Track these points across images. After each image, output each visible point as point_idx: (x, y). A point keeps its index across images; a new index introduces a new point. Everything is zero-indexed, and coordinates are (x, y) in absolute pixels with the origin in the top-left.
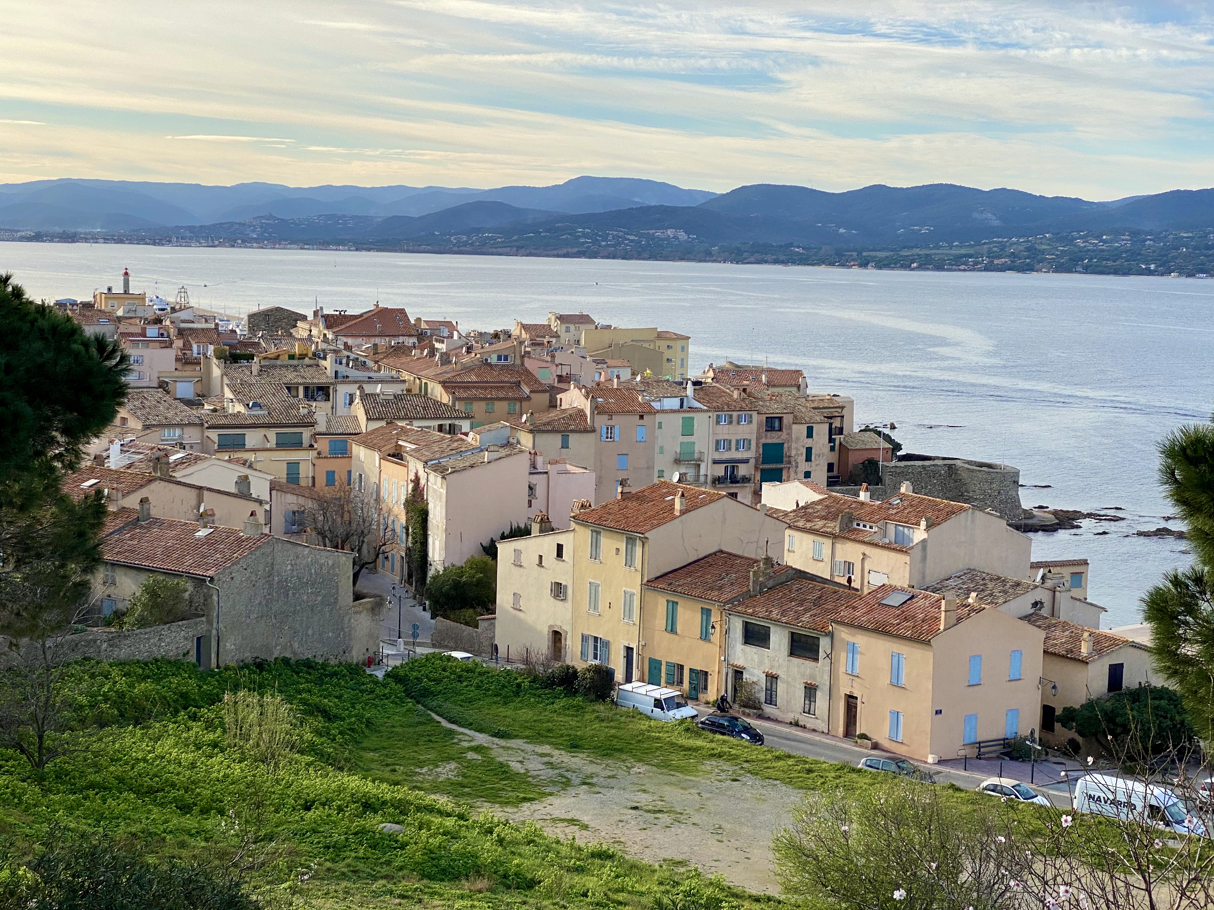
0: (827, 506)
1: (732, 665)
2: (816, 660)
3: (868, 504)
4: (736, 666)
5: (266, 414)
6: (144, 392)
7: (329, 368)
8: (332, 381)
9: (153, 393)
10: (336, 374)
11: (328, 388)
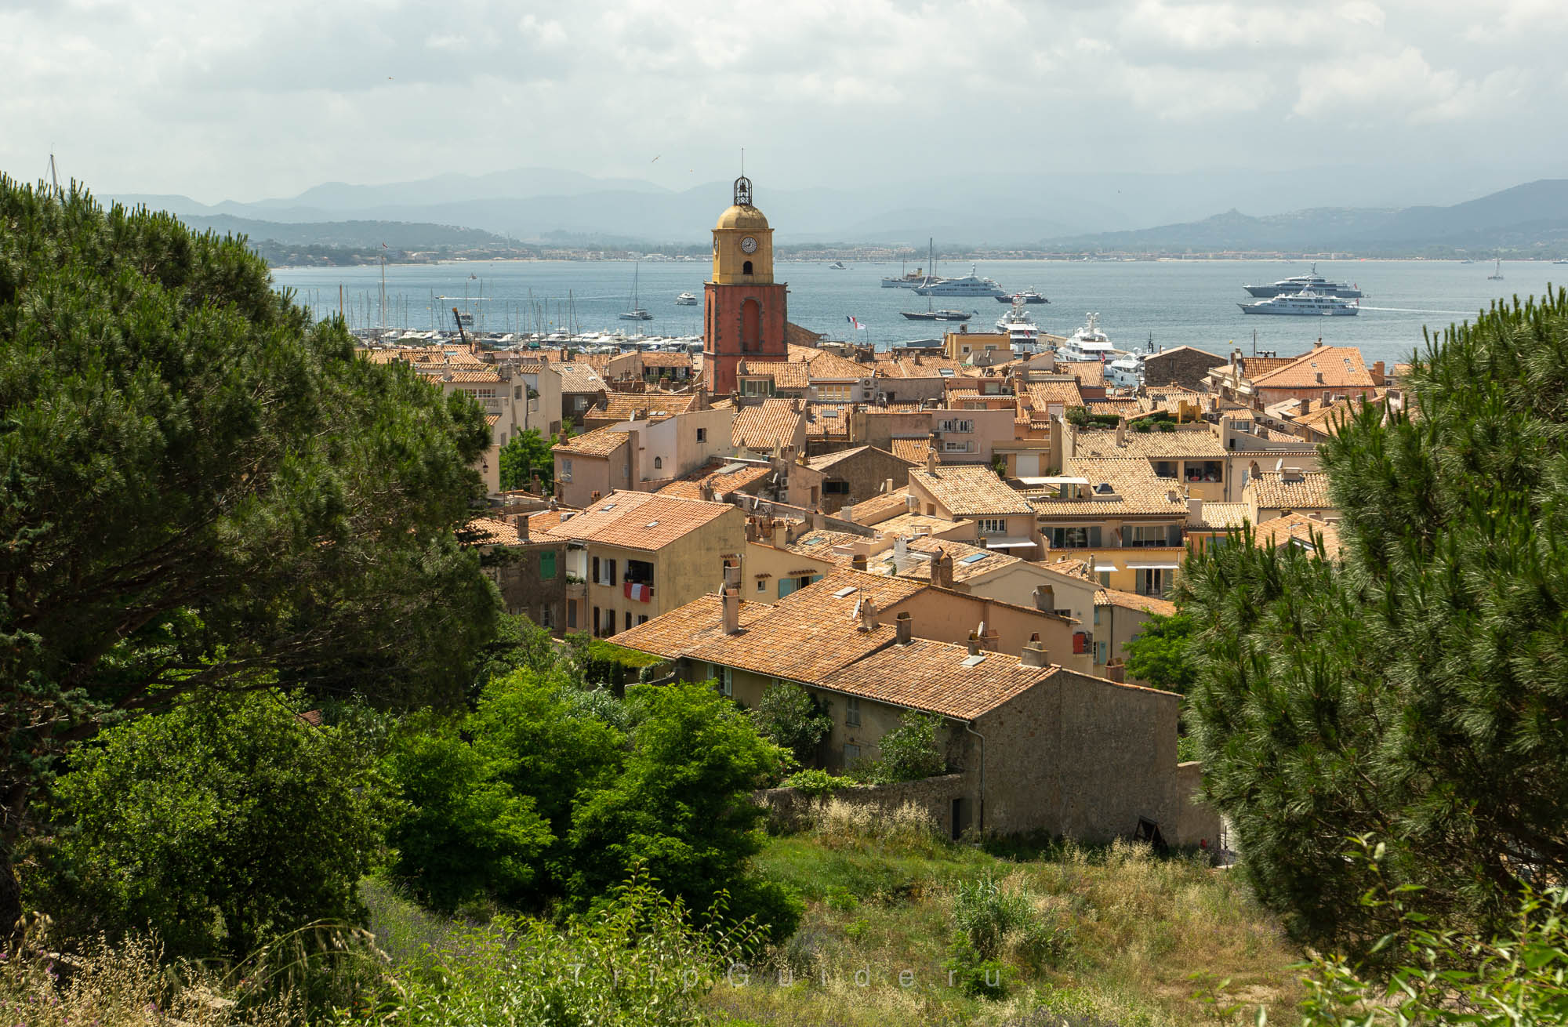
5: (1119, 499)
6: (961, 471)
7: (1221, 436)
8: (1226, 454)
9: (971, 470)
10: (1232, 445)
11: (1220, 462)
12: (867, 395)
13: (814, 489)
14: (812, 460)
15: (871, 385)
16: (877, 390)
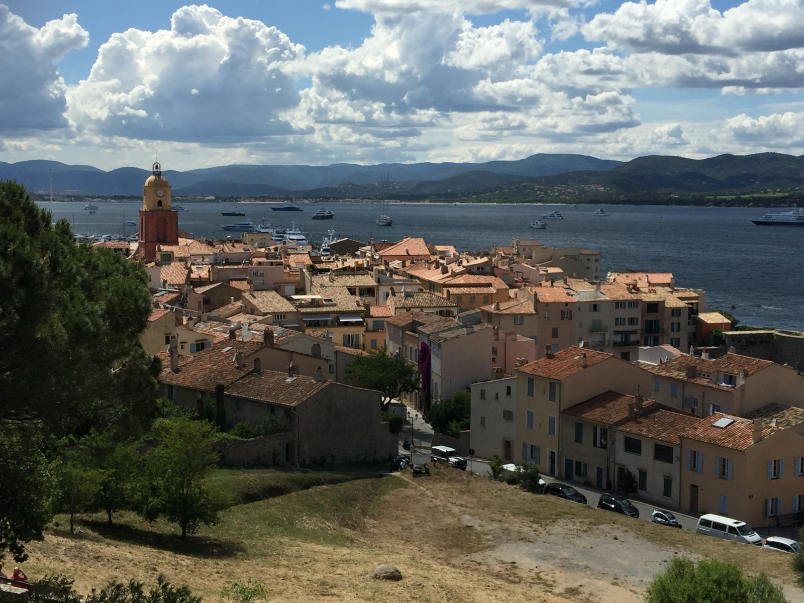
0: (680, 363)
1: (618, 464)
2: (671, 462)
3: (706, 361)
4: (620, 464)
5: (335, 305)
6: (264, 293)
7: (374, 277)
8: (376, 284)
9: (270, 293)
10: (378, 281)
11: (374, 288)
12: (216, 260)
13: (199, 302)
14: (196, 289)
15: (218, 256)
16: (221, 258)
